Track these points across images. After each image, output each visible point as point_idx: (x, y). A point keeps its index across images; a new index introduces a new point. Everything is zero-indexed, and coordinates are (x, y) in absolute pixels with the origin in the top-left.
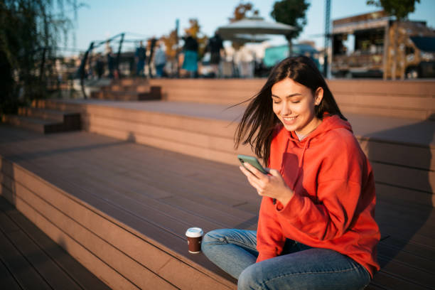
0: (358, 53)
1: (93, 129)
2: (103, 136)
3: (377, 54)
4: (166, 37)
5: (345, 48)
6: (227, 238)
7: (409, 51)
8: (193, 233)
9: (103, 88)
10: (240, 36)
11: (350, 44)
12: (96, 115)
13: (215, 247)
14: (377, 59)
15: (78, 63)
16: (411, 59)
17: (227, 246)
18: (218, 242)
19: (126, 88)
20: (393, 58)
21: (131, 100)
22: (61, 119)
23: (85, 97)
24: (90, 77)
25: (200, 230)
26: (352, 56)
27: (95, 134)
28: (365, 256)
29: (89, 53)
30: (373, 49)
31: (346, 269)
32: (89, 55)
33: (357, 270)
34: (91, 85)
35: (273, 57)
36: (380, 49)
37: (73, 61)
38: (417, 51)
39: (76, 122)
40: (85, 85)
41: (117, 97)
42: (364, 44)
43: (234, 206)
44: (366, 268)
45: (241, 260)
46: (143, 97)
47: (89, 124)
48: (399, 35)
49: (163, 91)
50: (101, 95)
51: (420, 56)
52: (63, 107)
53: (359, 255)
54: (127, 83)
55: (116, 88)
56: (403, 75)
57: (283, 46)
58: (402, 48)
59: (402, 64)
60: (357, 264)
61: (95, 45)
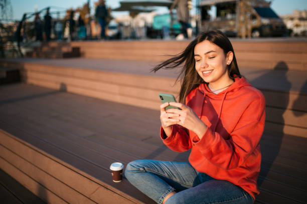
0: (219, 19)
1: (30, 81)
2: (38, 87)
3: (232, 20)
4: (80, 9)
5: (209, 16)
6: (146, 168)
7: (253, 17)
8: (116, 167)
9: (35, 48)
10: (135, 7)
11: (213, 12)
12: (32, 71)
13: (136, 175)
14: (231, 23)
15: (15, 29)
16: (255, 23)
17: (146, 174)
18: (139, 171)
19: (53, 49)
20: (243, 22)
21: (58, 57)
22: (4, 75)
23: (22, 55)
24: (24, 41)
25: (120, 164)
26: (215, 21)
27: (32, 85)
28: (252, 187)
29: (23, 22)
30: (229, 16)
31: (239, 197)
32: (23, 24)
33: (246, 197)
34: (26, 47)
35: (159, 22)
36: (234, 17)
37: (10, 27)
38: (259, 17)
39: (16, 77)
40: (21, 47)
41: (47, 56)
42: (223, 12)
43: (143, 140)
44: (252, 195)
45: (157, 186)
46: (67, 56)
47: (27, 78)
48: (247, 6)
49: (82, 50)
50: (34, 55)
51: (260, 21)
52: (5, 65)
53: (248, 186)
54: (53, 44)
55: (45, 49)
56: (249, 34)
57: (166, 15)
58: (249, 15)
59: (249, 27)
60: (246, 193)
61: (28, 16)
